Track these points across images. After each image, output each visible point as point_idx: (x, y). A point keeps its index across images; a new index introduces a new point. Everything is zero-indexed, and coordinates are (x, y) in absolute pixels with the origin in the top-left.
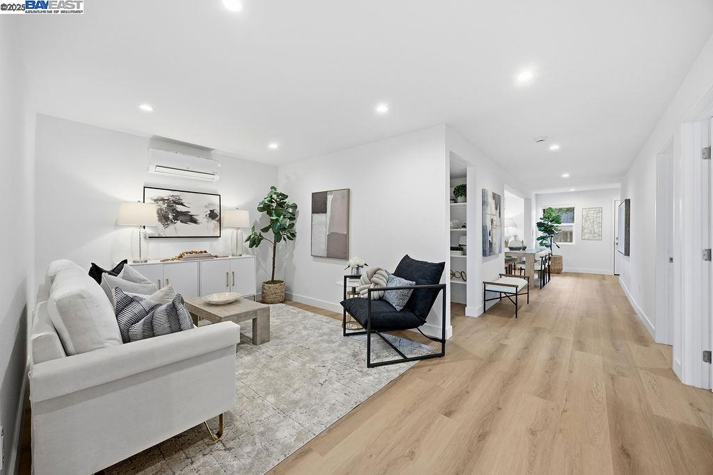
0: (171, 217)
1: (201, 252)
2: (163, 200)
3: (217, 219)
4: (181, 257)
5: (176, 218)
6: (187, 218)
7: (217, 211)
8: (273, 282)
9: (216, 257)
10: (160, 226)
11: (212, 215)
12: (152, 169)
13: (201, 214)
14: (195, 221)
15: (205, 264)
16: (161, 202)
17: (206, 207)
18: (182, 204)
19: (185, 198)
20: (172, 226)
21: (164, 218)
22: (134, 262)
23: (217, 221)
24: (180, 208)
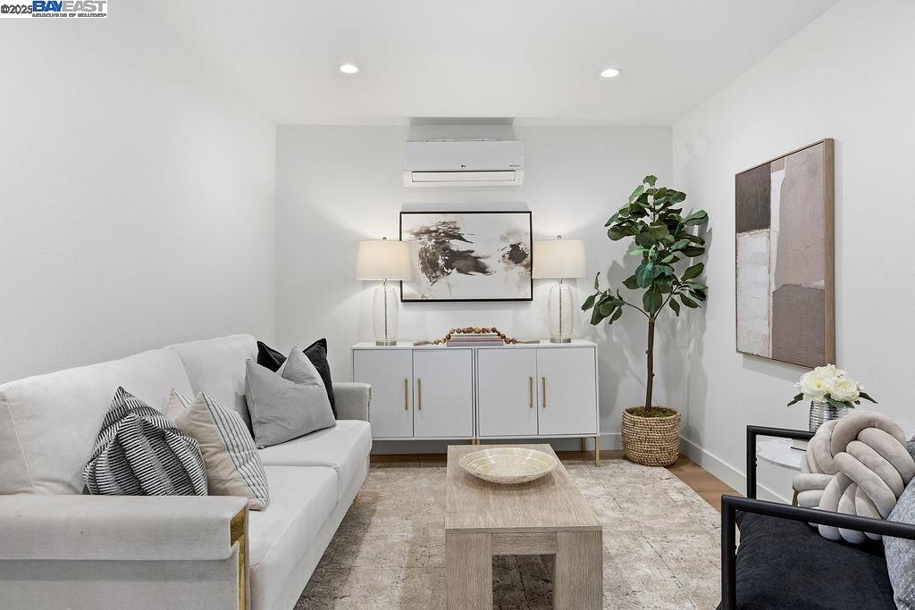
0: (441, 262)
1: (484, 331)
2: (428, 232)
3: (524, 262)
4: (449, 337)
5: (449, 265)
6: (470, 263)
7: (525, 246)
8: (649, 410)
9: (514, 341)
10: (424, 278)
11: (517, 255)
12: (407, 178)
13: (492, 253)
14: (482, 269)
15: (487, 354)
16: (426, 236)
17: (504, 239)
18: (460, 238)
19: (465, 224)
20: (443, 281)
21: (430, 266)
22: (378, 343)
23: (526, 266)
24: (456, 245)
